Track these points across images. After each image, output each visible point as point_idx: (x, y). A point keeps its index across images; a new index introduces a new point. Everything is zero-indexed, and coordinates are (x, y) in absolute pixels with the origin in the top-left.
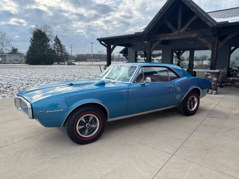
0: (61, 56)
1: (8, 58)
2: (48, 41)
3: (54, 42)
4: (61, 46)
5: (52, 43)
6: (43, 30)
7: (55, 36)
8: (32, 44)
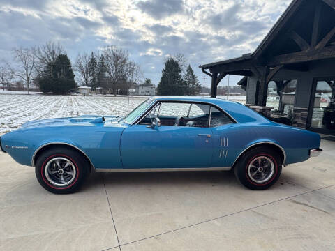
0: (193, 88)
1: (141, 90)
2: (180, 71)
3: (186, 73)
4: (193, 76)
5: (183, 74)
6: (176, 60)
7: (188, 66)
8: (164, 76)
